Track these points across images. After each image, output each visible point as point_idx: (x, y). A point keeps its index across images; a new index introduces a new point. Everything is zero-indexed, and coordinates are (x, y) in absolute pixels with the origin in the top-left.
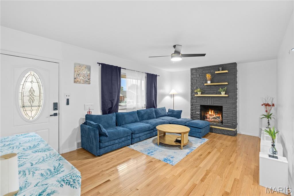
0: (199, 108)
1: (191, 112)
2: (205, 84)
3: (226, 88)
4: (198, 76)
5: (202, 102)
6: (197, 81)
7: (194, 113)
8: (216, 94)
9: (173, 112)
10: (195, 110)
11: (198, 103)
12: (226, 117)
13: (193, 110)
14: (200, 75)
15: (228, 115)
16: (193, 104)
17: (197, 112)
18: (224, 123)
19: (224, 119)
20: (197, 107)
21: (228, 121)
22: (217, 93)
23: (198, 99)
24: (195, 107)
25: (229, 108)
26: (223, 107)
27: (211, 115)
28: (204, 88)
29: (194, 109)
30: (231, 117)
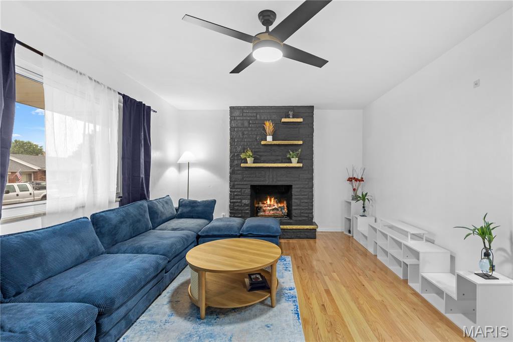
0: (248, 191)
1: (232, 201)
2: (263, 143)
3: (300, 150)
4: (246, 124)
5: (255, 179)
6: (243, 134)
7: (237, 202)
8: (282, 162)
9: (193, 207)
10: (239, 197)
11: (245, 181)
12: (298, 205)
13: (235, 197)
14: (249, 124)
15: (302, 201)
16: (236, 183)
17: (244, 201)
18: (295, 217)
19: (295, 209)
20: (243, 190)
21: (302, 211)
22: (284, 161)
23: (246, 172)
24: (239, 190)
25: (303, 188)
26: (293, 187)
27: (270, 204)
28: (259, 150)
29: (236, 195)
30: (306, 204)
